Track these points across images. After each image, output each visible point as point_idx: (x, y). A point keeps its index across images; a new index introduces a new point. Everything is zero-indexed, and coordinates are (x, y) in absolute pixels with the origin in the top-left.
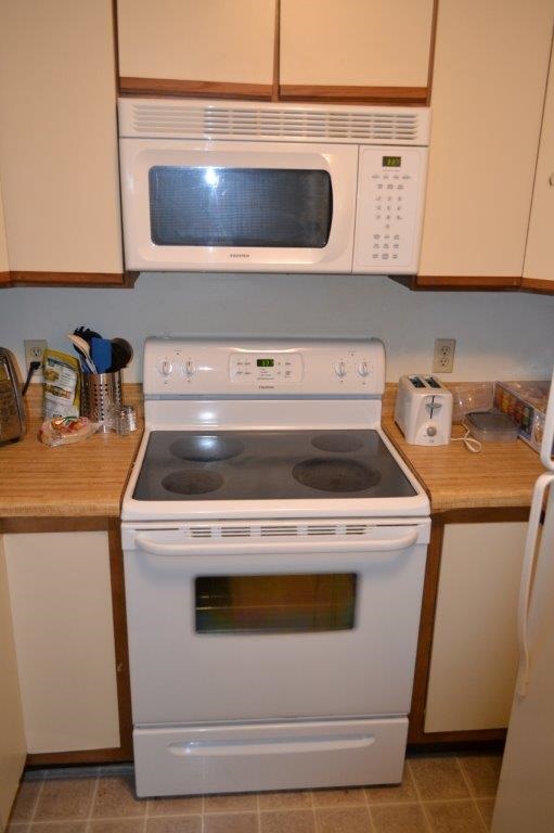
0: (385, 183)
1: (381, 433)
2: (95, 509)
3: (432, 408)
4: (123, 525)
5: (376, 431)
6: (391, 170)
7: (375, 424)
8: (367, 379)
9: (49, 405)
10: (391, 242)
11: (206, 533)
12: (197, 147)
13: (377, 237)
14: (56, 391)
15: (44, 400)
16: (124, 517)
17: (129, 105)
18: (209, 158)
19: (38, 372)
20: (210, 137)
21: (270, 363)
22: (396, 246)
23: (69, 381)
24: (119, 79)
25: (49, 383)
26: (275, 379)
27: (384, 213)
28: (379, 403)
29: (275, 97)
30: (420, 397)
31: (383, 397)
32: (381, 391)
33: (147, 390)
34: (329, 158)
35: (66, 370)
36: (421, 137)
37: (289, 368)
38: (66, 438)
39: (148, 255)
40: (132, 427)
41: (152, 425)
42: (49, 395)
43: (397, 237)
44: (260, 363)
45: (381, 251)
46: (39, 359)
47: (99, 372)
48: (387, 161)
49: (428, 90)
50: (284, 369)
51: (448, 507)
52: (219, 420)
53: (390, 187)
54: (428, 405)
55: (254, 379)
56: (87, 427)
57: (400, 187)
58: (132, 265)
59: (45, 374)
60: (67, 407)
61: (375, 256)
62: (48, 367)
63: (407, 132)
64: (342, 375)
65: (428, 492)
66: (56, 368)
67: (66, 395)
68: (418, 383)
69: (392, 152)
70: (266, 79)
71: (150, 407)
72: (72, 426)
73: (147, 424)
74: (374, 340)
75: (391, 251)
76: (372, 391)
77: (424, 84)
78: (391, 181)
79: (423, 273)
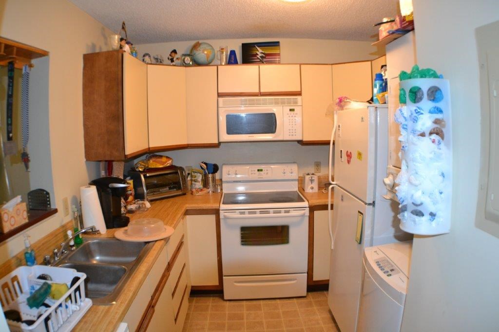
0: (291, 115)
1: (298, 192)
2: (212, 207)
3: (312, 181)
4: (221, 211)
5: (297, 191)
6: (292, 112)
7: (296, 189)
8: (292, 174)
9: (193, 185)
10: (294, 131)
11: (244, 213)
12: (239, 109)
13: (290, 130)
14: (195, 181)
15: (192, 184)
16: (221, 209)
17: (221, 99)
18: (243, 111)
19: (189, 176)
20: (243, 106)
21: (262, 170)
22: (295, 132)
23: (200, 177)
24: (218, 93)
25: (193, 179)
26: (264, 175)
27: (291, 123)
28: (297, 182)
29: (259, 95)
30: (307, 178)
31: (298, 180)
32: (297, 178)
33: (223, 180)
34: (275, 110)
35: (199, 174)
36: (300, 103)
37: (268, 172)
38: (200, 193)
39: (225, 137)
40: (219, 191)
41: (224, 191)
42: (193, 182)
43: (295, 130)
44: (258, 170)
45: (291, 134)
46: (190, 172)
47: (209, 174)
48: (291, 110)
49: (301, 91)
50: (266, 172)
51: (314, 205)
52: (246, 189)
53: (292, 116)
54: (310, 180)
55: (256, 176)
56: (206, 190)
57: (295, 116)
58: (221, 140)
59: (192, 176)
60: (199, 185)
61: (289, 135)
62: (193, 174)
63: (296, 103)
64: (284, 173)
65: (308, 201)
66: (196, 174)
67: (199, 182)
68: (308, 174)
69: (292, 108)
70: (257, 91)
71: (224, 185)
72: (201, 190)
73: (223, 190)
74: (294, 163)
75: (294, 134)
76: (295, 178)
77: (300, 90)
78: (292, 115)
79: (305, 140)
